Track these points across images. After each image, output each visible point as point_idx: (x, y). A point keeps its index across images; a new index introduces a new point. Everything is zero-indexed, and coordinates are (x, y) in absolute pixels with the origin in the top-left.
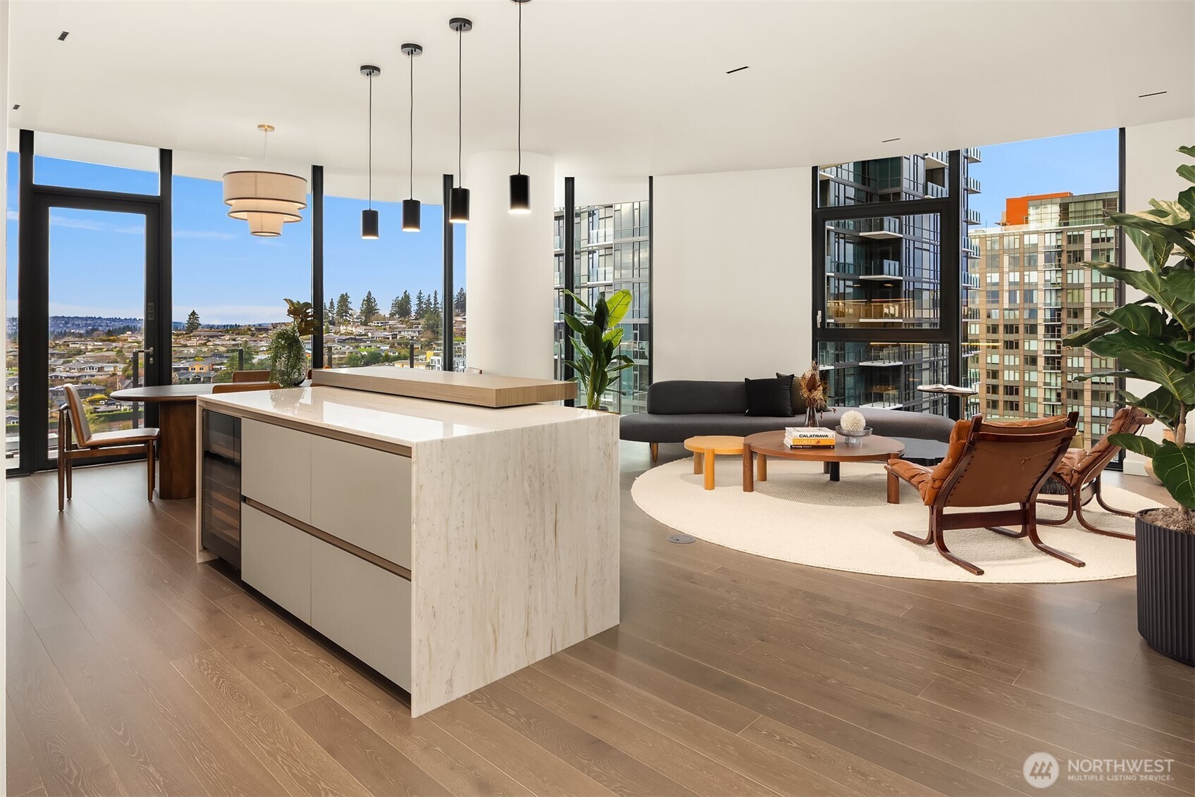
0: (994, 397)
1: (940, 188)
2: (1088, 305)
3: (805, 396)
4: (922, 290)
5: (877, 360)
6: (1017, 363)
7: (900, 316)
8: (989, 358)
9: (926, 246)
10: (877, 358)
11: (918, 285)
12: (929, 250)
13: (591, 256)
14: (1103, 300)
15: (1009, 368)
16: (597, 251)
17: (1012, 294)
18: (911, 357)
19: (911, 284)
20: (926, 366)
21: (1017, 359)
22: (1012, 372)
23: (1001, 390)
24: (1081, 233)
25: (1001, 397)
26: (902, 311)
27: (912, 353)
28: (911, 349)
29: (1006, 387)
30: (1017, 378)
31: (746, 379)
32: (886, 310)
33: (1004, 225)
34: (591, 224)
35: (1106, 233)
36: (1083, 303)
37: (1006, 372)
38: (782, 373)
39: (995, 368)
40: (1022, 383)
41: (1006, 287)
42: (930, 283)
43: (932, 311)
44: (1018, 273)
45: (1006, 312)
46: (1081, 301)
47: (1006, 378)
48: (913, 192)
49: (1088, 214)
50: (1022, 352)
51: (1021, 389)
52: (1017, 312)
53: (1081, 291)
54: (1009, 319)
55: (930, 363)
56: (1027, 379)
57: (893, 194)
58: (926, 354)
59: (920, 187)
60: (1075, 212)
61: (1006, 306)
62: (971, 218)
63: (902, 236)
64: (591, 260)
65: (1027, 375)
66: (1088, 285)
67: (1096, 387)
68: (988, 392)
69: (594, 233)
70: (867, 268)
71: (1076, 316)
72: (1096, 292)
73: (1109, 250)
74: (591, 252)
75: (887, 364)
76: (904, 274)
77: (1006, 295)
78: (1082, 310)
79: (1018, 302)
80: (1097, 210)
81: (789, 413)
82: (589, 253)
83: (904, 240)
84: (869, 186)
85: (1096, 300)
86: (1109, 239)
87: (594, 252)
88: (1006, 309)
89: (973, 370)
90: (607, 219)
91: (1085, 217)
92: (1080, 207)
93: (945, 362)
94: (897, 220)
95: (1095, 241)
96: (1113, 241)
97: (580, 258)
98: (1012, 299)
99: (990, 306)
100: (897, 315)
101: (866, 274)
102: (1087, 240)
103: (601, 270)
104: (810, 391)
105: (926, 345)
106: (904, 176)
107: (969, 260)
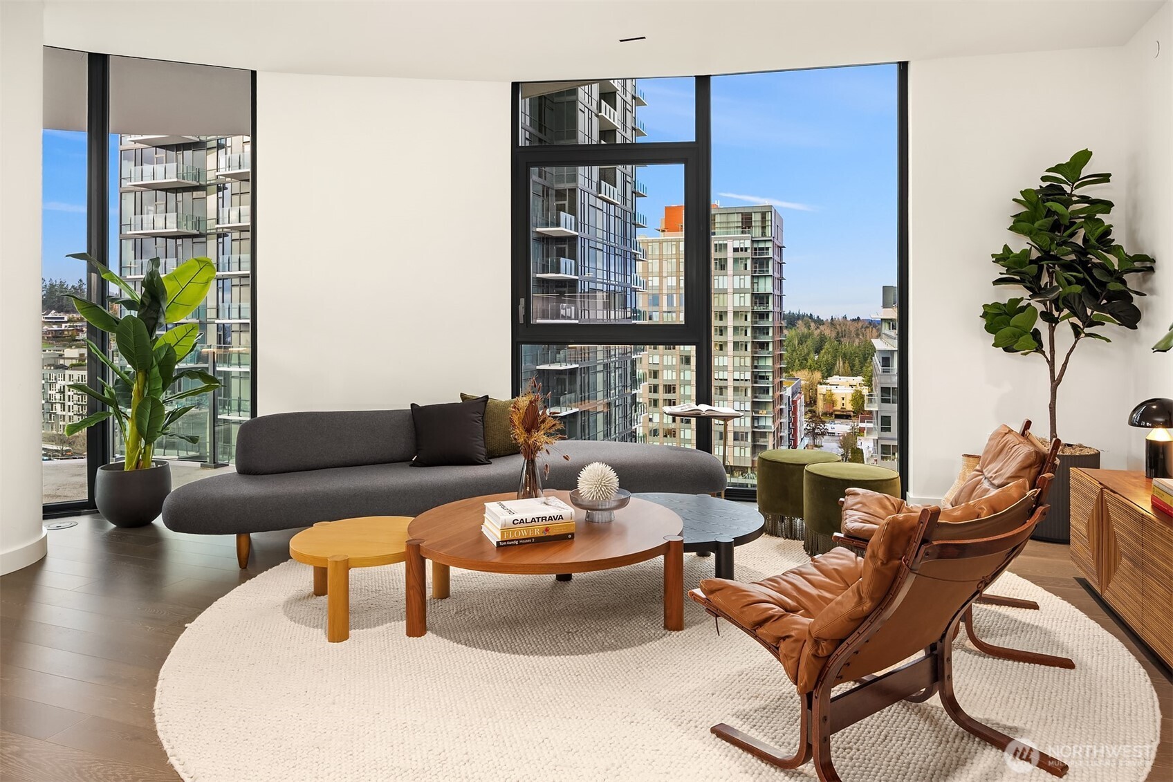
0: (654, 396)
1: (612, 187)
2: (730, 309)
3: (521, 440)
4: (595, 290)
5: (554, 363)
6: (674, 363)
7: (576, 318)
8: (651, 359)
9: (599, 246)
10: (554, 362)
11: (592, 286)
12: (602, 250)
13: (220, 240)
14: (742, 304)
15: (668, 368)
16: (230, 234)
17: (670, 297)
18: (587, 359)
19: (586, 283)
20: (600, 368)
21: (674, 359)
22: (670, 372)
23: (661, 389)
24: (725, 242)
25: (661, 395)
26: (578, 311)
27: (587, 355)
28: (587, 351)
29: (665, 386)
30: (674, 378)
31: (412, 405)
32: (562, 312)
33: (663, 231)
34: (221, 201)
35: (744, 243)
36: (727, 307)
37: (665, 372)
38: (468, 393)
39: (656, 368)
40: (678, 382)
41: (665, 291)
42: (603, 283)
43: (605, 312)
44: (675, 278)
45: (665, 315)
46: (725, 305)
47: (665, 378)
48: (587, 189)
49: (731, 225)
50: (678, 353)
51: (677, 387)
52: (674, 315)
53: (725, 295)
54: (668, 321)
55: (604, 365)
56: (682, 378)
57: (569, 190)
58: (600, 356)
59: (594, 185)
60: (720, 222)
61: (665, 309)
62: (639, 221)
63: (577, 234)
64: (221, 246)
65: (682, 374)
66: (730, 291)
67: (737, 384)
68: (650, 392)
69: (224, 213)
70: (543, 265)
71: (721, 319)
72: (737, 296)
73: (746, 259)
74: (221, 235)
75: (564, 367)
76: (580, 274)
77: (665, 298)
78: (726, 313)
79: (675, 305)
80: (738, 222)
81: (482, 457)
82: (219, 236)
83: (580, 238)
84: (545, 179)
85: (737, 304)
86: (746, 249)
87: (225, 235)
88: (665, 312)
89: (641, 371)
90: (242, 196)
91: (728, 228)
92: (724, 218)
93: (617, 363)
94: (573, 217)
95: (736, 250)
96: (749, 251)
97: (206, 242)
98: (670, 303)
99: (651, 309)
100: (573, 317)
101: (543, 273)
102: (730, 250)
103: (235, 257)
104: (528, 431)
105: (600, 347)
106: (579, 172)
107: (637, 262)
